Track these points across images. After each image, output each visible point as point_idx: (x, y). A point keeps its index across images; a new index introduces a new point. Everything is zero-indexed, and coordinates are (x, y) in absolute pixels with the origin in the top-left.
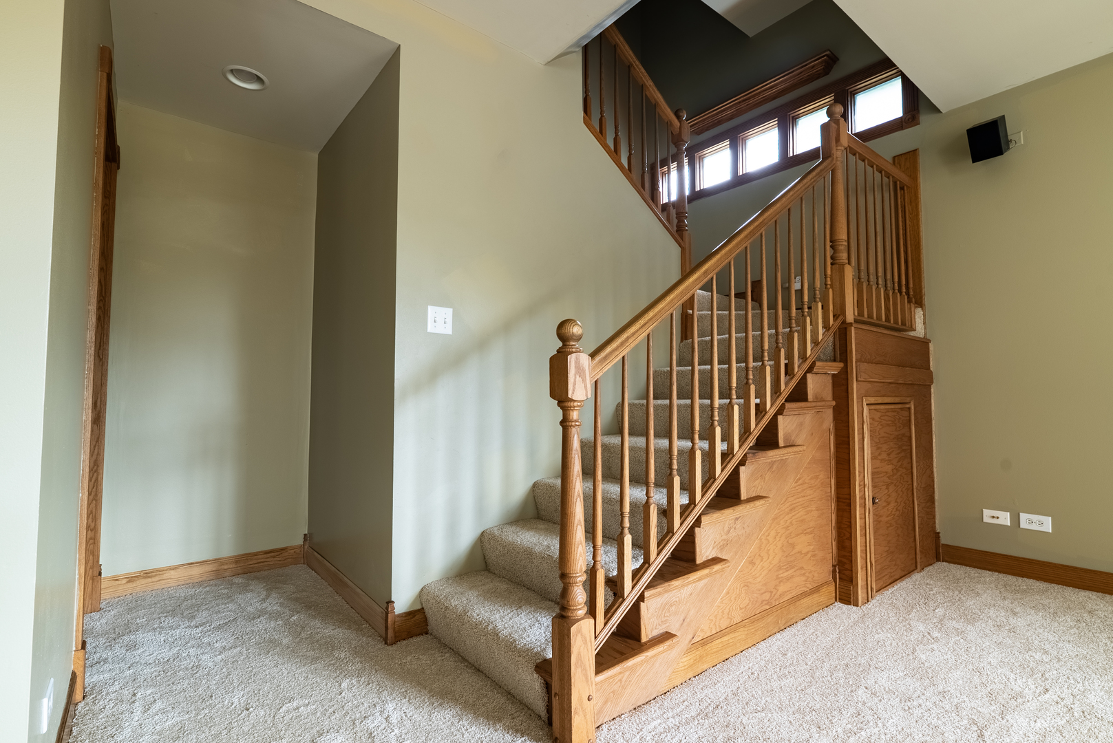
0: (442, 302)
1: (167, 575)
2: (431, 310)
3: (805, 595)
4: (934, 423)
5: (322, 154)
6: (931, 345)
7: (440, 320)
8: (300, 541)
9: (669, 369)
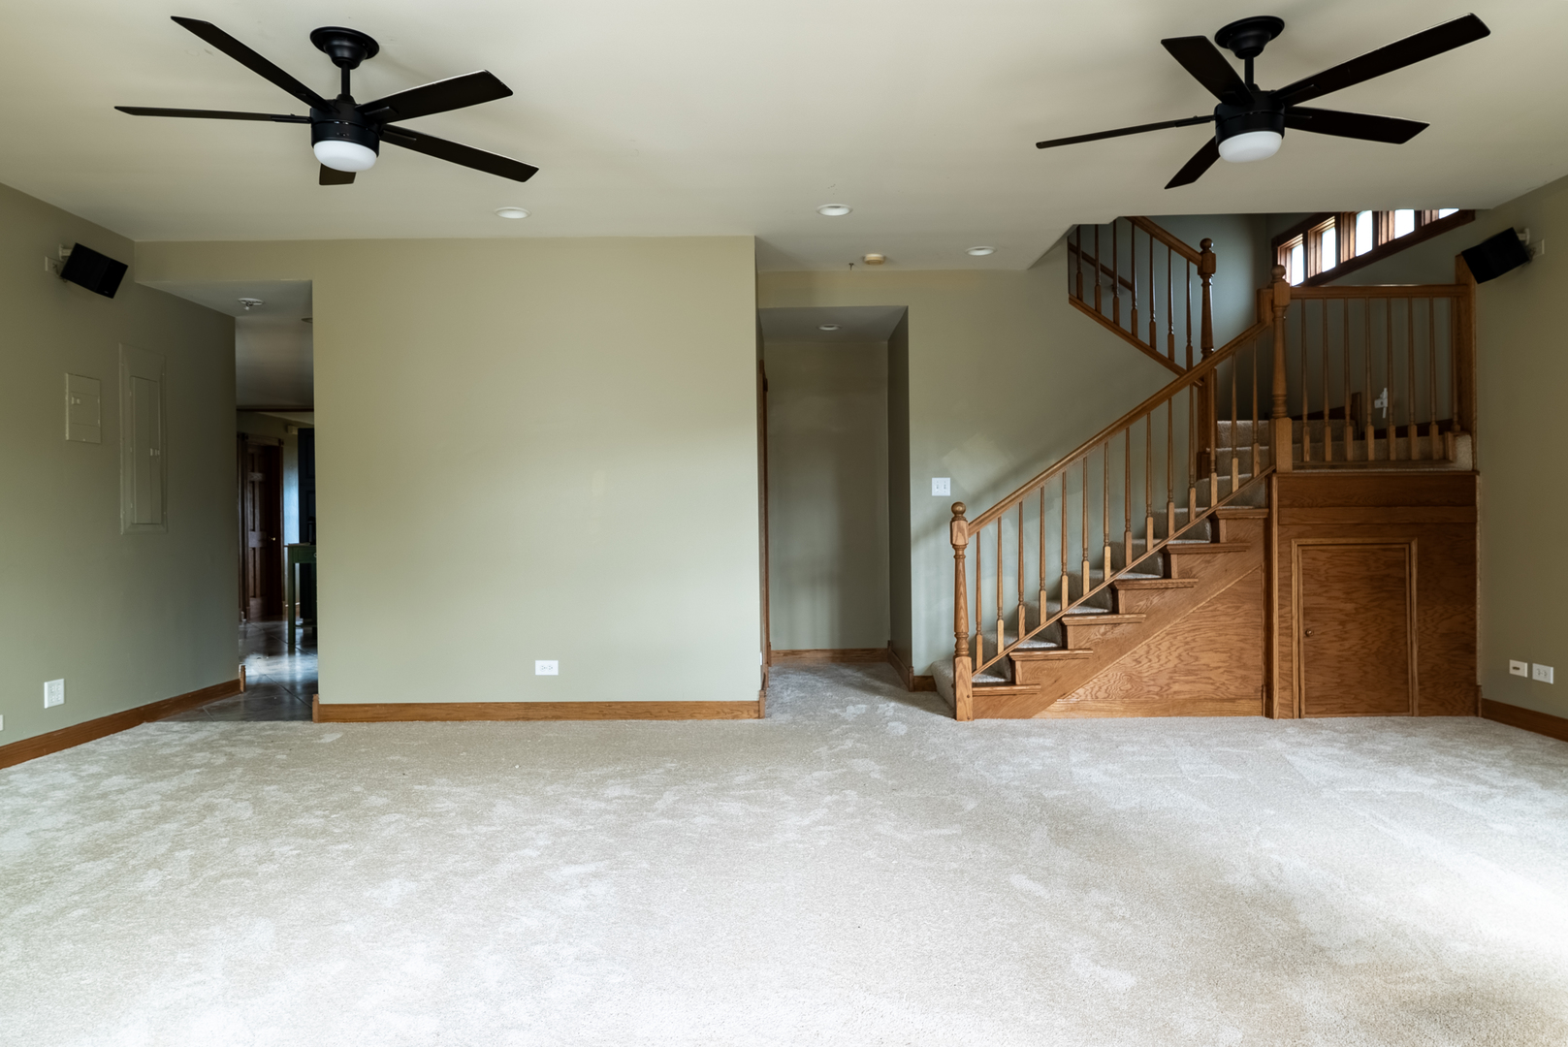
0: (942, 474)
1: (804, 655)
2: (935, 481)
3: (1212, 700)
4: (1478, 564)
5: (889, 341)
6: (1479, 479)
7: (941, 488)
8: (885, 645)
9: (1165, 511)
